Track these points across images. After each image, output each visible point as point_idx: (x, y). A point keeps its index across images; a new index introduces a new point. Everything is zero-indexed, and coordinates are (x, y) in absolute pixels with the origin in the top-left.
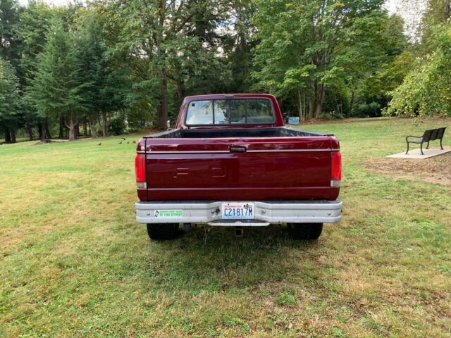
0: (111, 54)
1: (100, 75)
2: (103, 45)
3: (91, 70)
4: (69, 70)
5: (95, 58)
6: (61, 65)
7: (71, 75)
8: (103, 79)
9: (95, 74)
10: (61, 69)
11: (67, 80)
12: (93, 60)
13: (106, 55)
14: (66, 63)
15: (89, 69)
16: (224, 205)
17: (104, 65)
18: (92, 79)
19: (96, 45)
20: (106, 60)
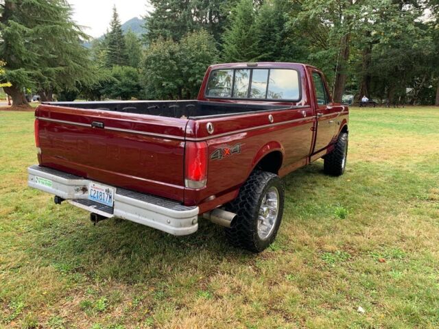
0: (292, 24)
1: (277, 46)
2: (286, 15)
3: (271, 41)
4: (252, 42)
5: (276, 28)
6: (244, 37)
7: (251, 47)
8: (281, 49)
9: (274, 44)
10: (244, 40)
11: (248, 51)
12: (274, 31)
13: (287, 25)
14: (249, 35)
15: (270, 40)
16: (90, 184)
17: (284, 35)
18: (271, 50)
19: (280, 16)
20: (286, 31)
